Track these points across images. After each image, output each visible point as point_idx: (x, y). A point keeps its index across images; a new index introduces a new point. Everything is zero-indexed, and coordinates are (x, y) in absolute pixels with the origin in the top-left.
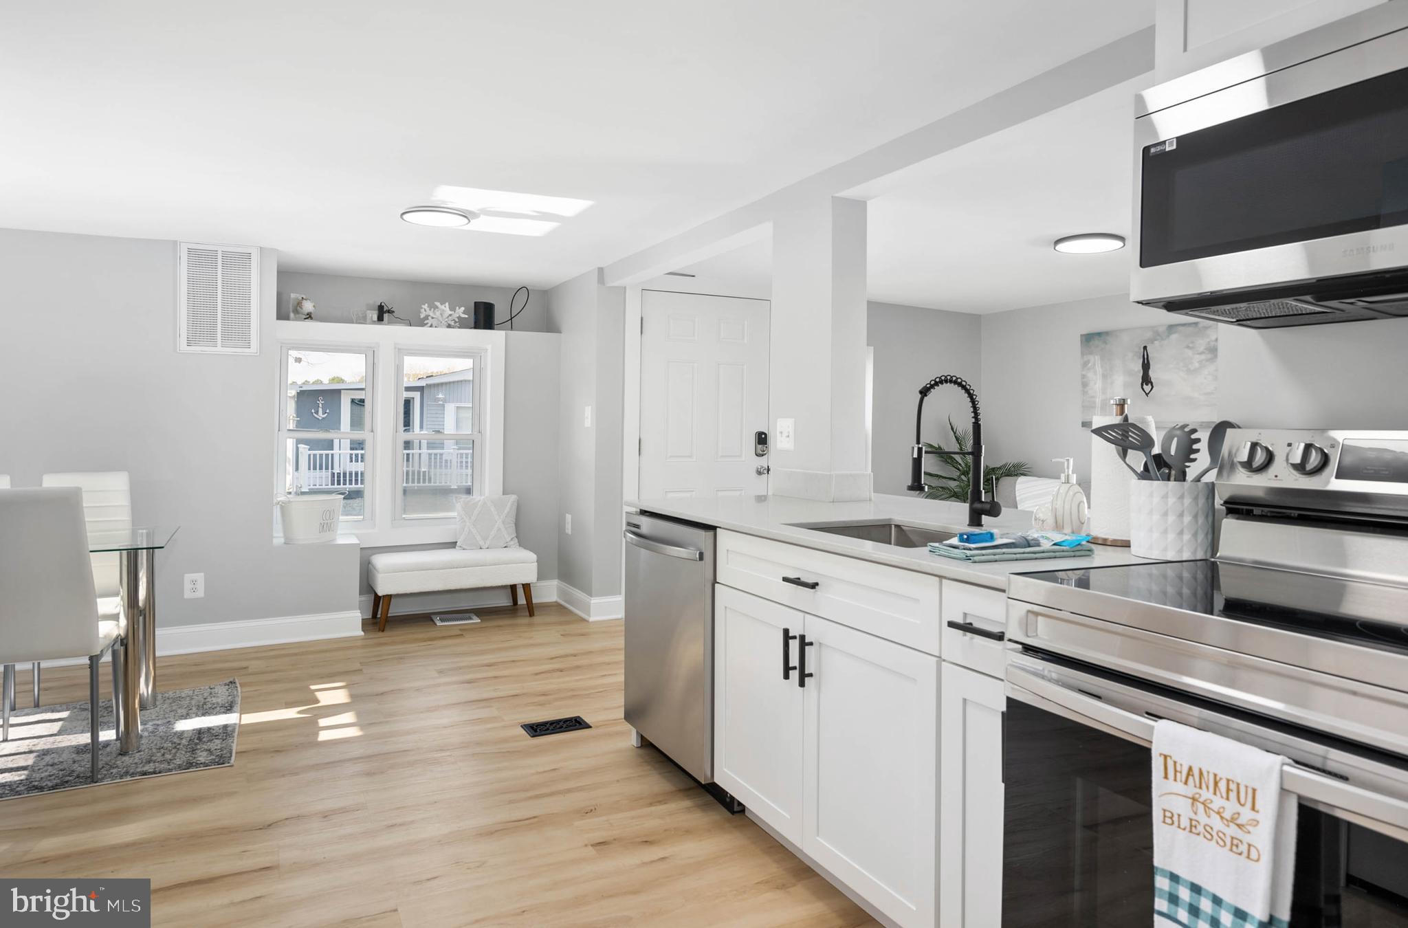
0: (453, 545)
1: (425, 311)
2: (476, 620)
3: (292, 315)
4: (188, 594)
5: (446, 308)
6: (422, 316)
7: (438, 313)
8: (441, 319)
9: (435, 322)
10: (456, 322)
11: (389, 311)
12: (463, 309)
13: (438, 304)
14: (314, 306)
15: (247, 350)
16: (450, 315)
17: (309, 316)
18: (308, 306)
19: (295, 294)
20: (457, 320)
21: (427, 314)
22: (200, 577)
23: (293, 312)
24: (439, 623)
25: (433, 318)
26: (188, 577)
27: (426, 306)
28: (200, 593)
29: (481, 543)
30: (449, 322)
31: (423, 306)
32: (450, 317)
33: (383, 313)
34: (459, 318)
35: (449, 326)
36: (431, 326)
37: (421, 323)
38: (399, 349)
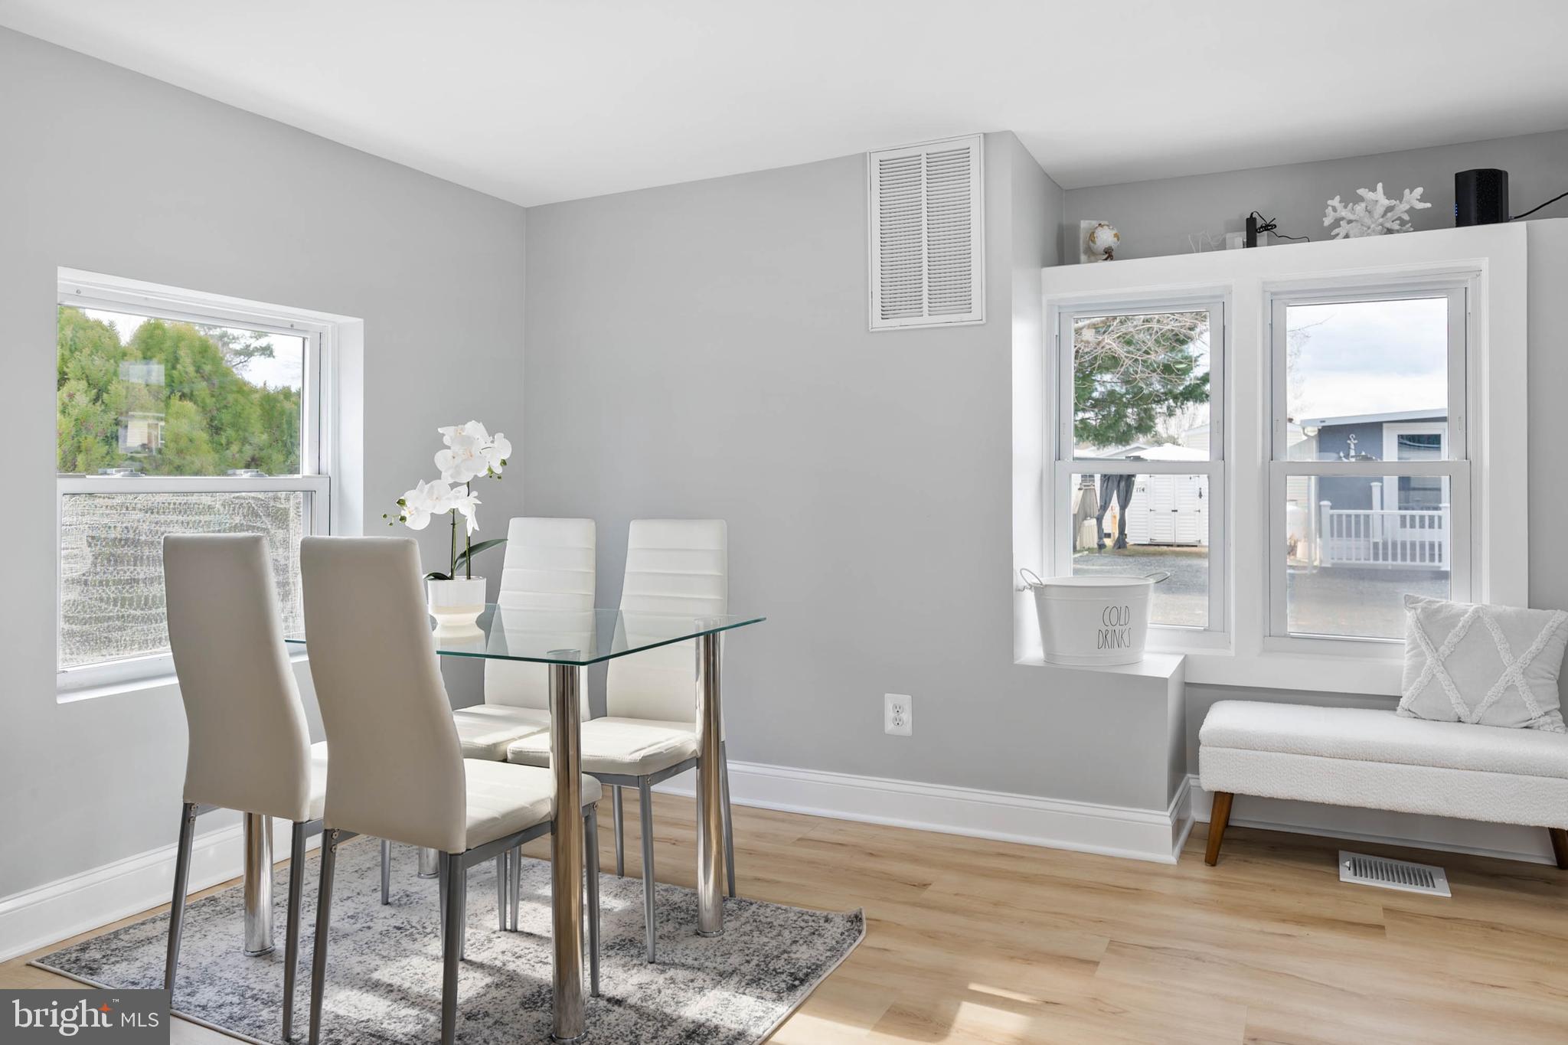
0: (1388, 703)
1: (1335, 209)
2: (1442, 889)
3: (1083, 257)
4: (890, 727)
5: (1378, 196)
6: (1327, 222)
7: (1360, 208)
8: (1367, 221)
9: (1353, 228)
10: (1403, 223)
11: (1268, 227)
12: (1419, 191)
13: (1361, 192)
14: (1116, 235)
15: (966, 317)
16: (1390, 209)
17: (1109, 254)
18: (1106, 237)
19: (1087, 221)
20: (1406, 217)
21: (1338, 215)
22: (905, 700)
23: (1086, 253)
24: (1346, 875)
25: (1350, 222)
26: (890, 700)
27: (1336, 202)
28: (907, 729)
29: (1462, 710)
30: (1388, 225)
31: (1330, 202)
32: (1389, 215)
33: (1254, 231)
34: (1411, 211)
35: (1390, 231)
36: (1347, 236)
37: (1326, 234)
38: (1273, 294)
